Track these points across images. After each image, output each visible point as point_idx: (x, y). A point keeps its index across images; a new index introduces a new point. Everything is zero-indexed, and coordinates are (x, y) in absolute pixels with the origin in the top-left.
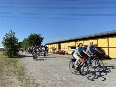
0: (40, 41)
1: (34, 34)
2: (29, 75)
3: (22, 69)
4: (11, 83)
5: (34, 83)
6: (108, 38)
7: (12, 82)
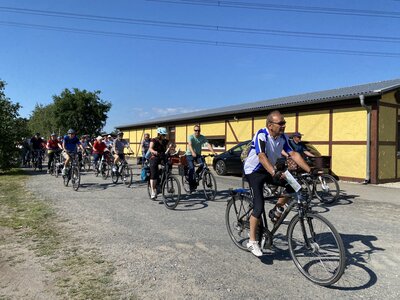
0: (96, 116)
1: (76, 90)
2: (76, 236)
3: (46, 216)
4: (10, 262)
5: (99, 263)
6: (331, 113)
7: (16, 259)
